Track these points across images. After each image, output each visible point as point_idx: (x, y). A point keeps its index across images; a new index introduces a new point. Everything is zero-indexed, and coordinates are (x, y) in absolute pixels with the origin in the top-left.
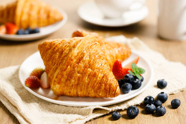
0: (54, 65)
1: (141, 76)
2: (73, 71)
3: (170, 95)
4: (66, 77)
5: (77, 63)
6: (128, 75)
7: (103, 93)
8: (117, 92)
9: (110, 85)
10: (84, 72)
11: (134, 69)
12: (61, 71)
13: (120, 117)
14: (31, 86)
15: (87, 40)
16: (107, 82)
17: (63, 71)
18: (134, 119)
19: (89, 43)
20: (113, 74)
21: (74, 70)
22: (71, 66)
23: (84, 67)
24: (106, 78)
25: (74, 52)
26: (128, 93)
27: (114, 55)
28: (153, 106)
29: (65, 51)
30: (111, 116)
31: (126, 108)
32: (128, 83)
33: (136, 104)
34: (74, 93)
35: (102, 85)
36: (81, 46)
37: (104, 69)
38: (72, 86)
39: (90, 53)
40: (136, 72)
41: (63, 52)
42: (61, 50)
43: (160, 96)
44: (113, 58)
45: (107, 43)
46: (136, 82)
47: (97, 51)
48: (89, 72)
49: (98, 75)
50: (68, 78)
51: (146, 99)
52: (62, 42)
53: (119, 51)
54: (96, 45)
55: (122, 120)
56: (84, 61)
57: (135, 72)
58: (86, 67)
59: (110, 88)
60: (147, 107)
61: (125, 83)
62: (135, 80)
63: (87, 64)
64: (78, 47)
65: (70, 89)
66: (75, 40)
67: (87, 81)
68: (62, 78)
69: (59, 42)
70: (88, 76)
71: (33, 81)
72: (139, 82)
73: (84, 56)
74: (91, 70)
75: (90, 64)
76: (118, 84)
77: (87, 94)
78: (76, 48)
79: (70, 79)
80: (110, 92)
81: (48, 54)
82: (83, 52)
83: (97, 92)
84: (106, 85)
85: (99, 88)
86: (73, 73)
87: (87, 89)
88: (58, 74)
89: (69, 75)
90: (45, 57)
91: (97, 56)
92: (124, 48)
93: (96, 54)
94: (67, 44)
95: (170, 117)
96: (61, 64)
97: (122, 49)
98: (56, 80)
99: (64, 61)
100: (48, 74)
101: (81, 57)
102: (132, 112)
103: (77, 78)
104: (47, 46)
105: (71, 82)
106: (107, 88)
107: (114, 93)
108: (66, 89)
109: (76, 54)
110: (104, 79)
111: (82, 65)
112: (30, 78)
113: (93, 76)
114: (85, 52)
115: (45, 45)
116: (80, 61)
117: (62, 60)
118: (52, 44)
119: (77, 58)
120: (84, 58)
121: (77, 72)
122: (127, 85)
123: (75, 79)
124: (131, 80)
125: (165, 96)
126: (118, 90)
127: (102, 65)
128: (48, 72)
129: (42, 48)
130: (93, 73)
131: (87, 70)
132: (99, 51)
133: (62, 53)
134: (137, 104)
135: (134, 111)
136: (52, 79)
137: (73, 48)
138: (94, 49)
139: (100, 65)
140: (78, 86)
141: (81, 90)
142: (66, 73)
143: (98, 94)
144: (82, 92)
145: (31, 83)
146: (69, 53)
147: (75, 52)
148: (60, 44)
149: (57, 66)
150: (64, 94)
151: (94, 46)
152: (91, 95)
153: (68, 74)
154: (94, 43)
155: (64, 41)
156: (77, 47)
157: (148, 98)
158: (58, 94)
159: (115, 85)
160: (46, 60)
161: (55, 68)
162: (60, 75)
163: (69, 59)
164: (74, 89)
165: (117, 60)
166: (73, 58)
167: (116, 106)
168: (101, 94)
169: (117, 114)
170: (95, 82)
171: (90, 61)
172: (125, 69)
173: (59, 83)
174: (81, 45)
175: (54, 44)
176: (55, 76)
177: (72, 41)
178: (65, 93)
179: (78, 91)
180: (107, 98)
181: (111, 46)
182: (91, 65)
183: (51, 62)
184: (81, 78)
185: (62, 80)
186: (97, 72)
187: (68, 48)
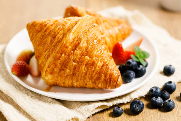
0: (45, 52)
1: (145, 60)
2: (68, 60)
3: (178, 83)
4: (60, 66)
5: (72, 51)
6: (130, 61)
7: (102, 85)
8: (118, 83)
9: (111, 75)
10: (80, 61)
11: (138, 53)
12: (54, 60)
13: (122, 113)
14: (18, 74)
15: (84, 23)
16: (107, 71)
17: (56, 60)
18: (138, 115)
19: (87, 25)
20: (114, 61)
21: (70, 59)
22: (65, 54)
23: (81, 54)
24: (106, 67)
25: (69, 38)
26: (130, 82)
27: (114, 36)
28: (159, 100)
29: (59, 35)
30: (111, 111)
31: (129, 101)
32: (130, 71)
33: (140, 97)
34: (69, 84)
35: (101, 76)
36: (77, 31)
37: (104, 56)
38: (67, 76)
39: (87, 38)
40: (140, 56)
41: (56, 36)
42: (54, 33)
43: (167, 86)
44: (113, 39)
45: (106, 21)
46: (139, 69)
47: (95, 35)
48: (87, 61)
49: (97, 64)
50: (62, 68)
51: (151, 91)
52: (54, 23)
53: (119, 30)
54: (95, 27)
55: (125, 116)
56: (81, 48)
57: (138, 56)
58: (83, 55)
59: (110, 79)
60: (153, 101)
61: (128, 71)
62: (139, 67)
63: (84, 51)
64: (74, 31)
65: (65, 79)
66: (70, 21)
67: (84, 71)
68: (55, 67)
69: (51, 23)
70: (86, 65)
71: (21, 68)
72: (144, 69)
73: (81, 42)
74: (88, 58)
75: (87, 51)
76: (119, 74)
77: (83, 85)
78: (71, 33)
79: (64, 68)
80: (111, 83)
81: (38, 37)
82: (80, 37)
83: (95, 83)
84: (106, 76)
85: (99, 78)
86: (68, 62)
87: (84, 80)
88: (50, 64)
89: (64, 64)
90: (35, 41)
91: (96, 41)
92: (125, 26)
93: (95, 39)
94: (61, 26)
95: (179, 112)
96: (54, 52)
97: (123, 27)
98: (48, 69)
99: (58, 48)
100: (39, 61)
101: (77, 43)
102: (136, 107)
103: (73, 67)
104: (37, 27)
105: (66, 73)
106: (107, 78)
107: (115, 84)
108: (59, 80)
109: (71, 40)
110: (104, 68)
111: (78, 52)
112: (18, 65)
113: (91, 65)
114: (82, 37)
115: (34, 26)
116: (76, 48)
117: (54, 46)
118: (43, 25)
119: (73, 44)
120: (81, 45)
121: (72, 61)
122: (130, 73)
123: (70, 68)
124: (134, 67)
125: (173, 86)
126: (120, 81)
127: (101, 52)
128: (39, 58)
129: (31, 30)
130: (92, 61)
131: (84, 58)
132: (98, 34)
133: (54, 37)
134: (142, 96)
135: (139, 106)
136: (43, 67)
137: (68, 31)
138: (92, 33)
139: (100, 52)
140: (74, 76)
141: (77, 81)
142: (60, 61)
143: (97, 85)
144: (78, 83)
145: (19, 70)
146: (63, 38)
147: (71, 37)
148: (52, 25)
149: (48, 53)
150: (57, 84)
151: (92, 29)
152: (89, 86)
153: (62, 63)
154: (92, 25)
155: (57, 22)
156: (72, 31)
157: (154, 90)
158: (50, 84)
159: (117, 74)
160: (36, 44)
161: (47, 55)
162: (53, 64)
163: (63, 45)
164: (69, 80)
165: (118, 42)
166: (68, 45)
167: (118, 99)
168: (100, 86)
169: (119, 109)
170: (94, 72)
171: (88, 48)
172: (126, 52)
173: (51, 74)
174: (77, 28)
175: (46, 25)
176: (47, 65)
177: (67, 22)
178: (59, 84)
179: (74, 82)
180: (107, 90)
181: (111, 25)
182: (89, 52)
183: (41, 47)
184: (77, 67)
185: (55, 69)
186: (96, 60)
187: (61, 32)
